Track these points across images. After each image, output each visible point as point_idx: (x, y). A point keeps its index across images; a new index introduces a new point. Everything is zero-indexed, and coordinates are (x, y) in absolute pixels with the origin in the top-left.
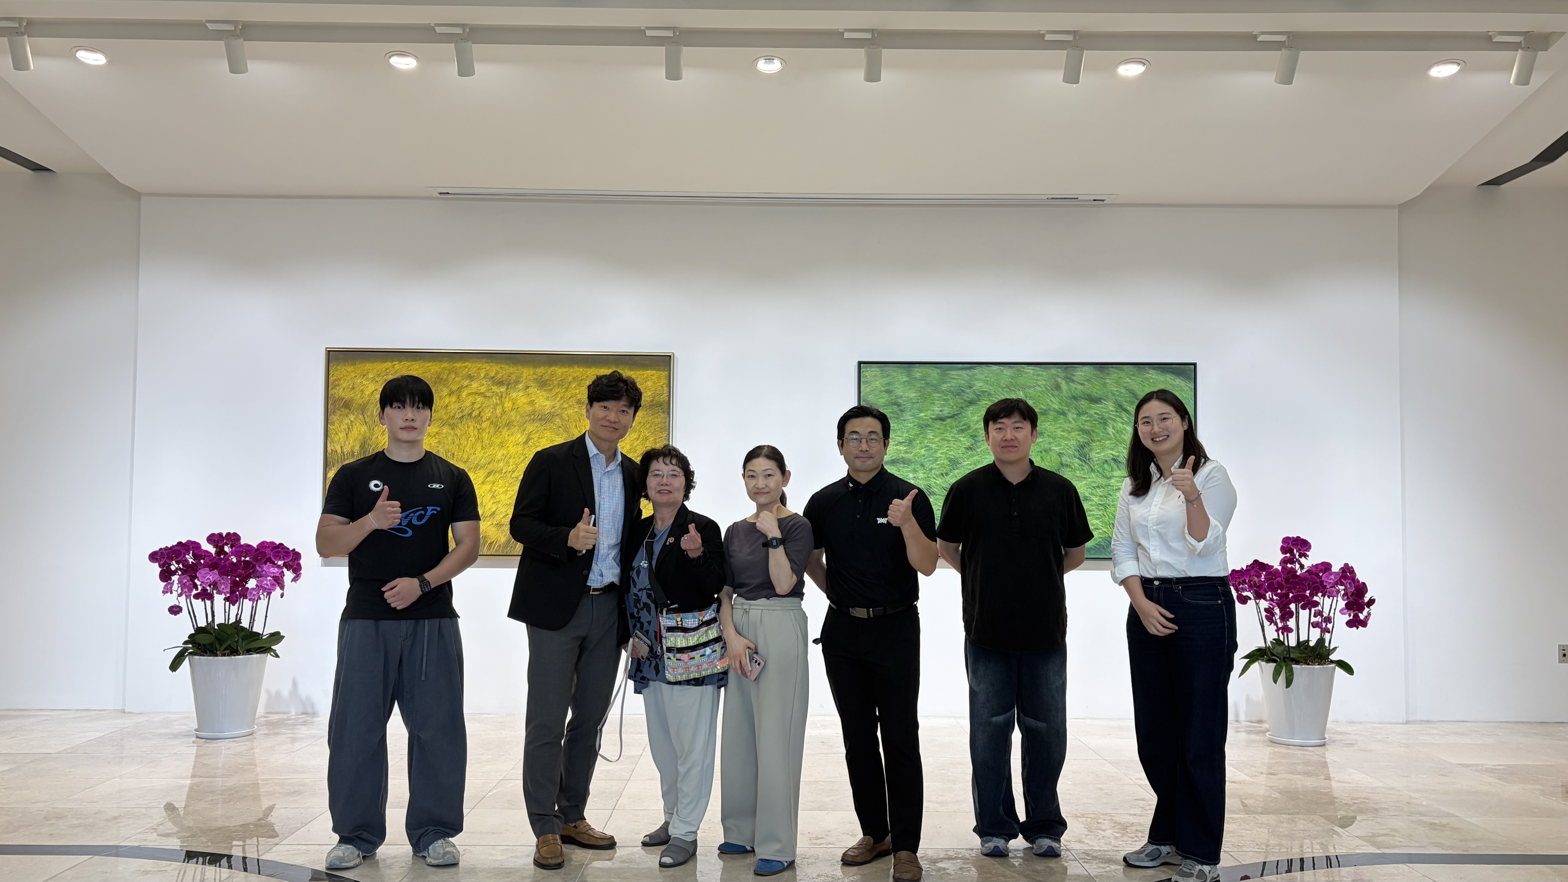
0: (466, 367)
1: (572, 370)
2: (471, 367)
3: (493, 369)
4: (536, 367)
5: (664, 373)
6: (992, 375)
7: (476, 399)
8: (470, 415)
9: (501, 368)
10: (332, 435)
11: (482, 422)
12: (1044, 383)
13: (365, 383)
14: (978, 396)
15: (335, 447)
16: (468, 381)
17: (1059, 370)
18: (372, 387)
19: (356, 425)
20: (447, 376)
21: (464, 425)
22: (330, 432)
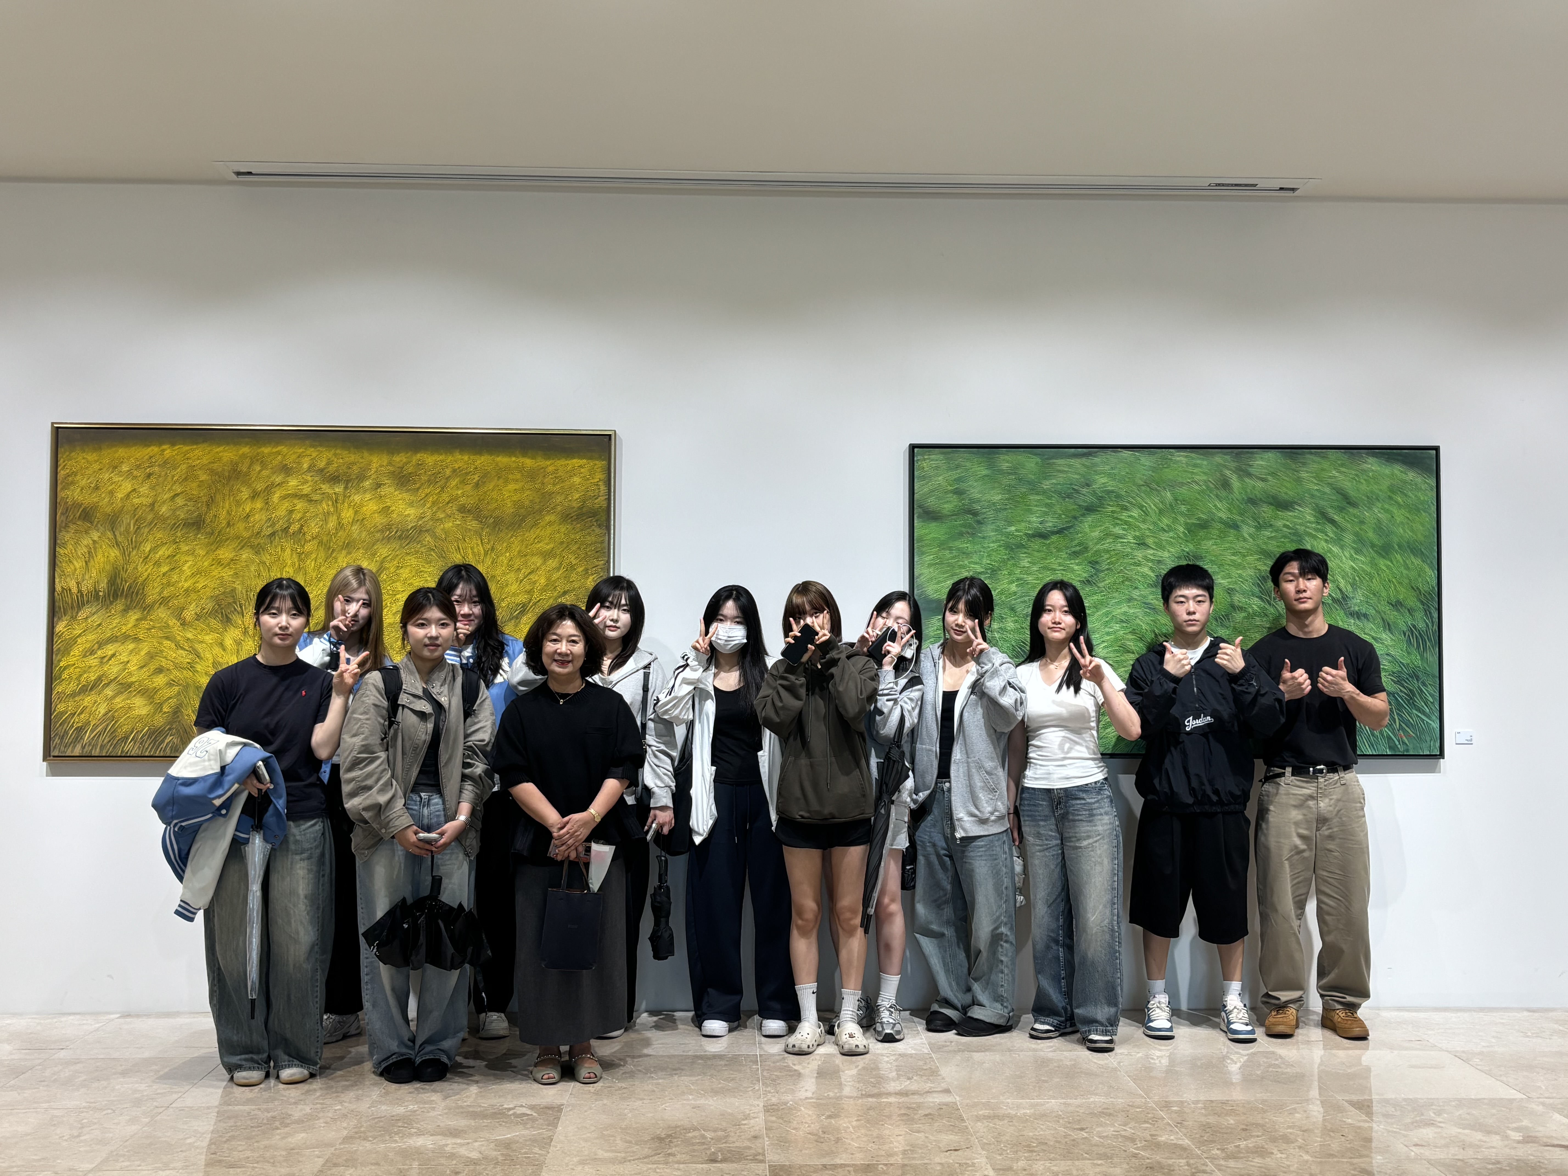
0: (279, 453)
1: (450, 458)
2: (288, 453)
3: (323, 456)
4: (393, 454)
5: (600, 464)
6: (1122, 465)
7: (295, 505)
8: (286, 530)
9: (335, 455)
10: (63, 564)
11: (306, 541)
12: (1205, 478)
13: (116, 479)
14: (1099, 499)
15: (68, 583)
16: (283, 476)
17: (1228, 457)
18: (127, 486)
19: (101, 547)
20: (249, 468)
21: (276, 547)
22: (59, 558)
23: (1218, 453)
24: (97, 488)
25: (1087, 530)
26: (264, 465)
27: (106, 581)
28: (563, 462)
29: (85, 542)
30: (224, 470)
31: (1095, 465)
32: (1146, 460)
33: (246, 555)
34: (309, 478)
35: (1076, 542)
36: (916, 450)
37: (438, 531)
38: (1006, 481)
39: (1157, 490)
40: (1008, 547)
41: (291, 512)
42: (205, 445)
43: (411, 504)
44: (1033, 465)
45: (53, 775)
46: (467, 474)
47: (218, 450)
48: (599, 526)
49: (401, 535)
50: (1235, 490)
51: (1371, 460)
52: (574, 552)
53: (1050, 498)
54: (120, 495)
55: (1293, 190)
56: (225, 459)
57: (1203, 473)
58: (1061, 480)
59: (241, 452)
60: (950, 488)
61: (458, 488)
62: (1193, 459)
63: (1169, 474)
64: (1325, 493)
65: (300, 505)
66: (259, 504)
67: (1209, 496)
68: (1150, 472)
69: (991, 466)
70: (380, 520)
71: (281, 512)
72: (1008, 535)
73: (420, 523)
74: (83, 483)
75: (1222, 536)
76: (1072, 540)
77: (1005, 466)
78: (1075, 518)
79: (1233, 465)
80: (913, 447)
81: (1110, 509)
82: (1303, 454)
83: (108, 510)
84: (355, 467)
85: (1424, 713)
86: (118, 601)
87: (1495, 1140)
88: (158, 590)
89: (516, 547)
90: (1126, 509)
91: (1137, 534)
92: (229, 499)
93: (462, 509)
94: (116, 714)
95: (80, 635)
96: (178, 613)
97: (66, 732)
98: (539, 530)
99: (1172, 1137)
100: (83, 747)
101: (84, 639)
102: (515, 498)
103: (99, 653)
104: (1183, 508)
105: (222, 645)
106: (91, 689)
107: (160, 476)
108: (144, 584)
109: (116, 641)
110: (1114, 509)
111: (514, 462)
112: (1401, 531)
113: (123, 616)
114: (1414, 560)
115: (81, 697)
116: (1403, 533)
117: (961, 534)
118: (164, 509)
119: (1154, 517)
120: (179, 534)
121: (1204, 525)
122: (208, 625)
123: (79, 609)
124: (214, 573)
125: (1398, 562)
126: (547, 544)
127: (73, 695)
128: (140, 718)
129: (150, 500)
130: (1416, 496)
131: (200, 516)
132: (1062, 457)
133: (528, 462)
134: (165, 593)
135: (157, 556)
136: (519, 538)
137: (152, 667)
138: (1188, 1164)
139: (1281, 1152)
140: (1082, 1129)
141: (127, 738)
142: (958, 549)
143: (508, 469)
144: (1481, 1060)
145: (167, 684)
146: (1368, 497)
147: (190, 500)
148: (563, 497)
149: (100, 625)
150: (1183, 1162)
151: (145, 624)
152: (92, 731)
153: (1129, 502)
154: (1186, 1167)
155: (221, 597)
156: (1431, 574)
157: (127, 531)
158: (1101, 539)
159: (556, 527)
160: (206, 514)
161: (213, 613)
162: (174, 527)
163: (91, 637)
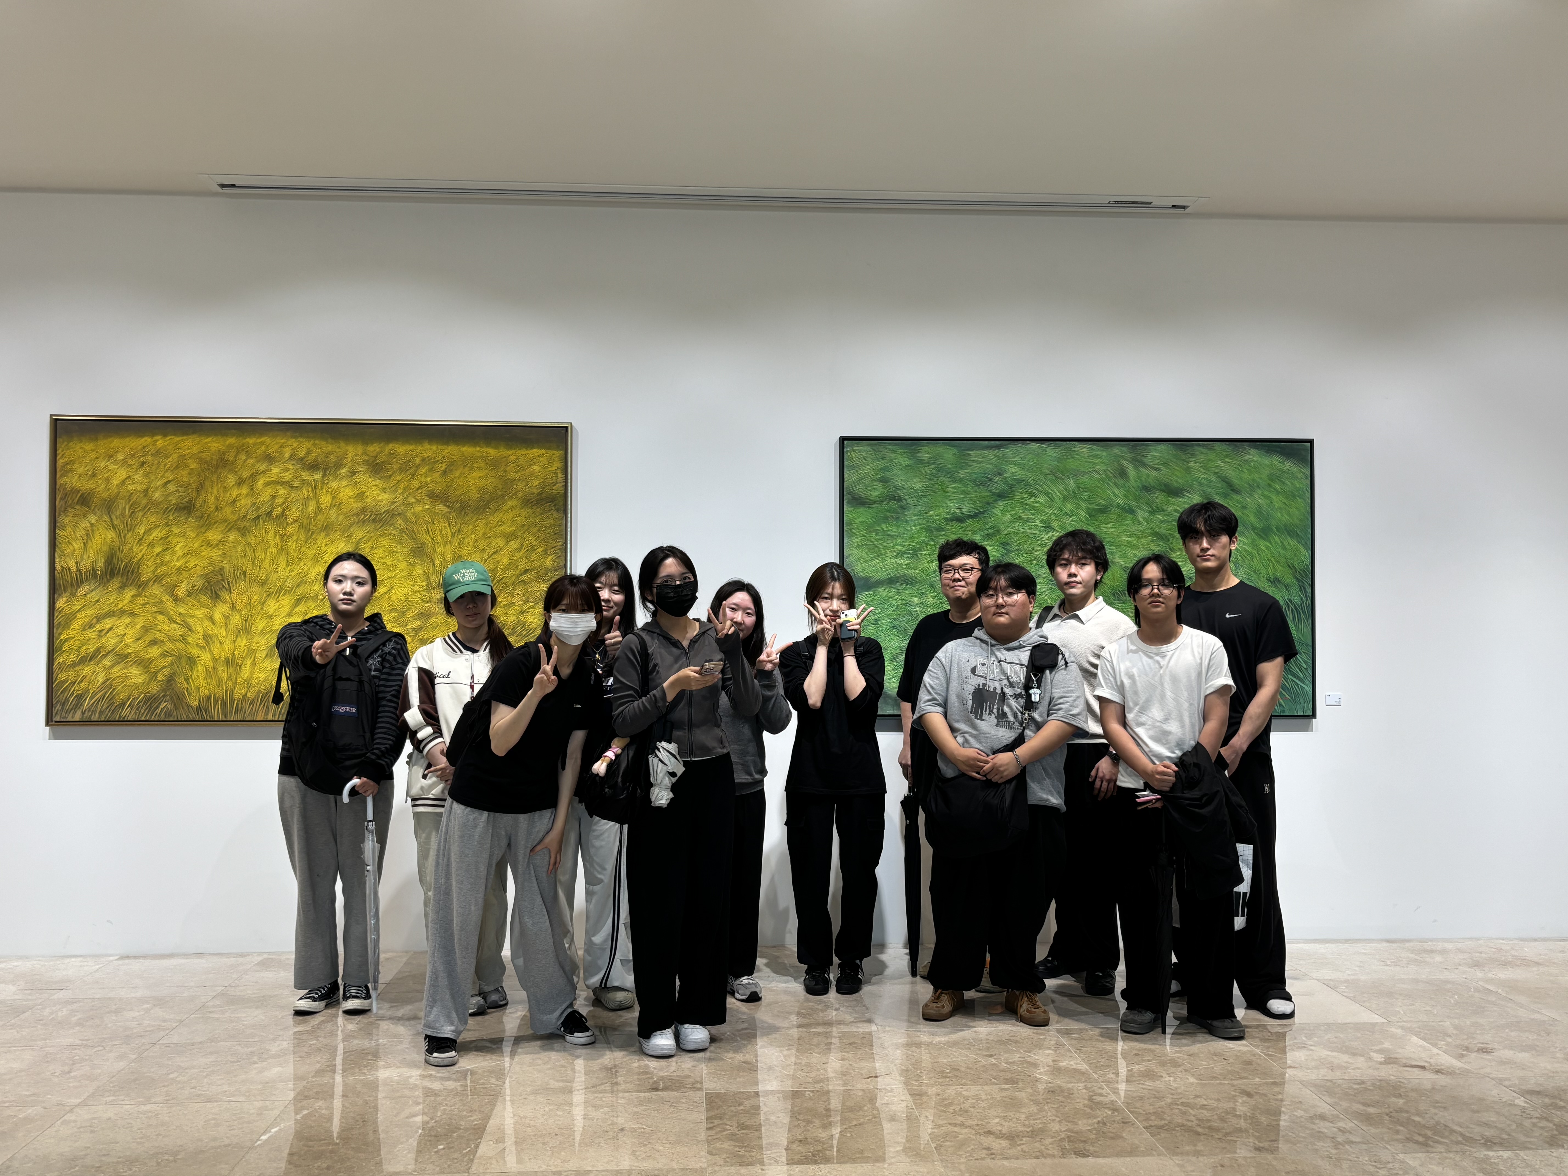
1: (420, 448)
2: (270, 443)
3: (303, 446)
4: (367, 444)
5: (558, 453)
6: (1030, 456)
7: (277, 492)
8: (269, 514)
9: (314, 445)
10: (62, 546)
11: (288, 524)
12: (1104, 467)
13: (111, 467)
14: (1011, 486)
15: (68, 562)
16: (267, 464)
17: (1125, 449)
18: (122, 474)
19: (98, 529)
20: (235, 457)
21: (260, 529)
22: (59, 540)
23: (1116, 445)
24: (94, 475)
25: (999, 515)
26: (249, 455)
27: (103, 560)
28: (524, 452)
29: (83, 525)
30: (212, 459)
31: (1005, 456)
32: (1052, 452)
33: (233, 536)
34: (291, 467)
35: (989, 525)
36: (846, 442)
37: (410, 515)
38: (926, 470)
39: (1062, 479)
40: (928, 530)
41: (274, 497)
42: (195, 436)
43: (384, 491)
44: (950, 456)
45: (56, 738)
46: (435, 462)
47: (207, 440)
48: (558, 510)
49: (375, 518)
50: (1131, 478)
51: (1252, 451)
52: (533, 534)
53: (966, 485)
54: (115, 482)
55: (1184, 207)
56: (213, 449)
57: (1103, 463)
58: (976, 470)
59: (227, 443)
60: (876, 476)
61: (427, 476)
62: (1094, 450)
63: (1072, 464)
64: (1211, 481)
65: (282, 491)
66: (244, 490)
67: (1108, 484)
68: (1056, 463)
69: (913, 457)
70: (355, 505)
71: (265, 497)
72: (929, 519)
73: (392, 507)
74: (81, 470)
75: (1119, 520)
76: (986, 524)
77: (926, 456)
78: (988, 503)
79: (1129, 456)
80: (843, 440)
81: (1021, 495)
82: (1192, 446)
83: (105, 495)
84: (332, 456)
85: (1298, 678)
86: (115, 579)
87: (1360, 1061)
88: (152, 569)
89: (481, 530)
90: (1033, 495)
91: (1044, 518)
92: (217, 485)
93: (431, 495)
94: (114, 682)
95: (79, 610)
96: (171, 590)
97: (67, 700)
98: (501, 515)
99: (1072, 1063)
100: (83, 713)
101: (83, 613)
102: (480, 485)
103: (98, 627)
104: (1085, 495)
105: (212, 620)
106: (90, 660)
107: (153, 465)
108: (139, 564)
109: (114, 616)
110: (1023, 495)
111: (479, 451)
112: (1279, 515)
113: (120, 593)
114: (1290, 542)
115: (80, 667)
116: (1281, 517)
117: (886, 518)
118: (157, 495)
119: (1058, 502)
120: (171, 518)
121: (1103, 510)
122: (199, 601)
123: (78, 586)
124: (204, 553)
125: (1276, 543)
126: (509, 527)
127: (74, 665)
128: (136, 686)
129: (144, 487)
130: (1292, 484)
131: (190, 501)
132: (976, 448)
133: (492, 452)
134: (159, 572)
135: (151, 538)
136: (484, 521)
137: (148, 638)
138: (1086, 1088)
139: (1169, 1075)
140: (991, 1056)
141: (124, 705)
142: (884, 532)
143: (474, 458)
144: (1346, 987)
145: (161, 655)
146: (1250, 485)
147: (181, 486)
148: (524, 483)
149: (98, 601)
150: (1081, 1085)
151: (141, 600)
152: (91, 698)
153: (1037, 489)
154: (1084, 1091)
155: (211, 575)
156: (1305, 553)
157: (123, 515)
158: (1010, 523)
159: (517, 511)
160: (196, 499)
161: (203, 590)
162: (166, 511)
163: (90, 612)
